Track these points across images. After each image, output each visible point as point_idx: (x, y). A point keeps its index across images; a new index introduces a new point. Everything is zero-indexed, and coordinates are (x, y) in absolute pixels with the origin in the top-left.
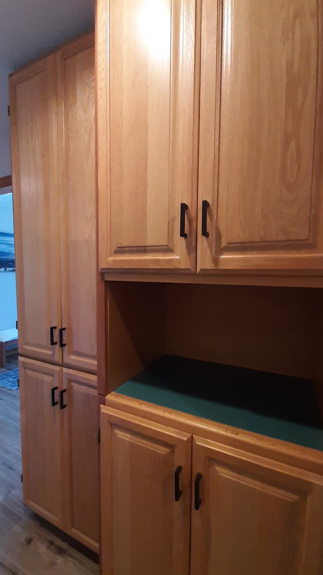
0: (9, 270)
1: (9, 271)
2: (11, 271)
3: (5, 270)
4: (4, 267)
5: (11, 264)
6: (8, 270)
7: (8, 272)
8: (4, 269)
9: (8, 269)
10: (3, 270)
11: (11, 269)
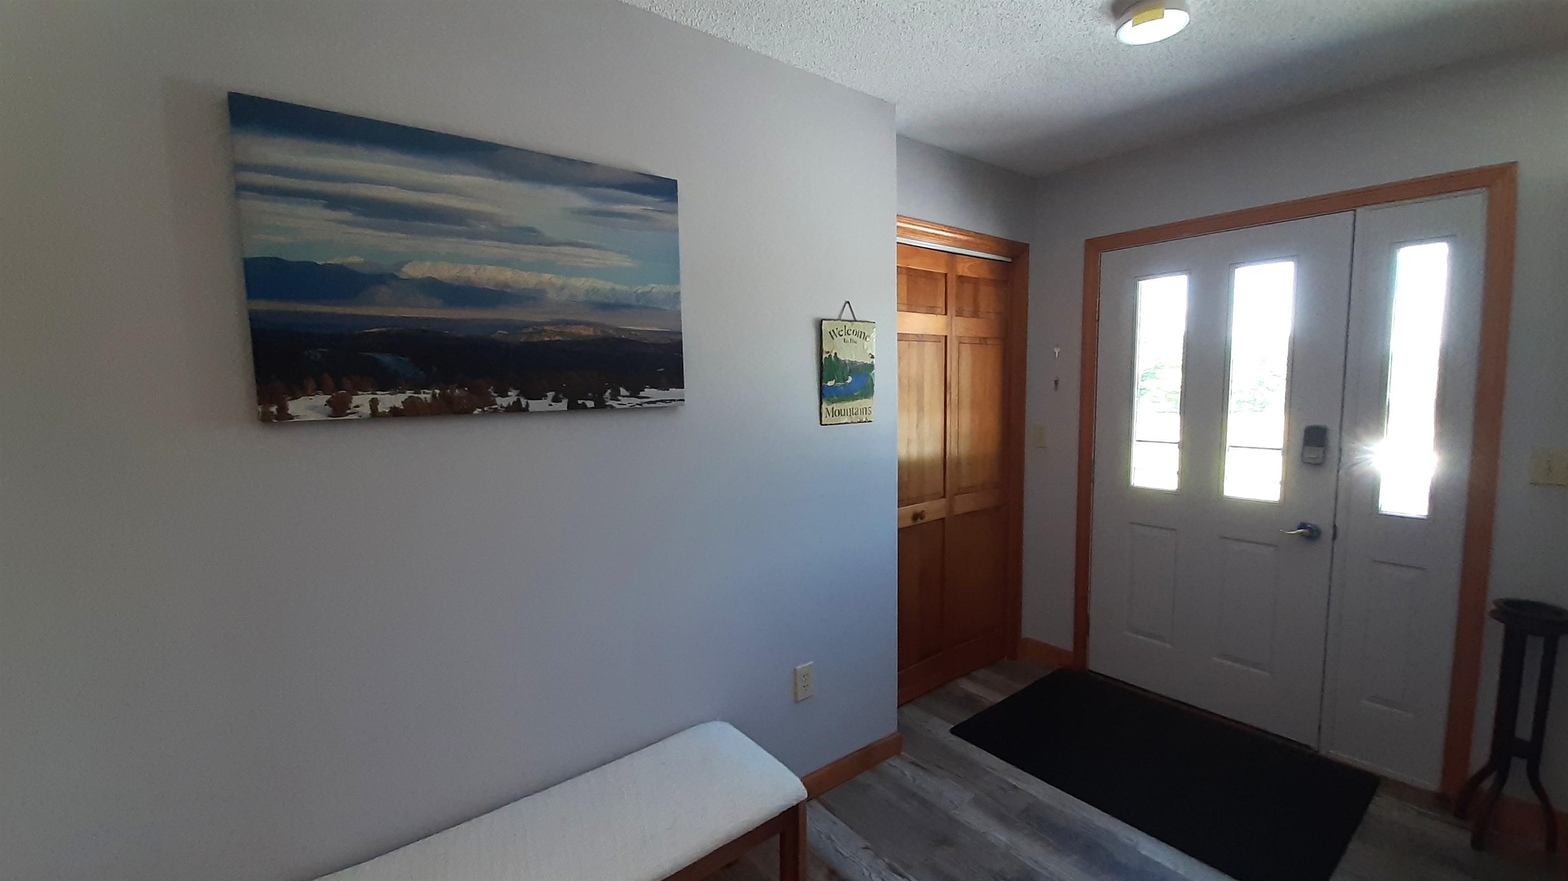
0: (374, 403)
1: (375, 414)
2: (395, 413)
3: (339, 408)
4: (320, 388)
5: (386, 359)
6: (366, 410)
7: (361, 420)
8: (321, 400)
9: (361, 401)
10: (314, 408)
11: (389, 400)
